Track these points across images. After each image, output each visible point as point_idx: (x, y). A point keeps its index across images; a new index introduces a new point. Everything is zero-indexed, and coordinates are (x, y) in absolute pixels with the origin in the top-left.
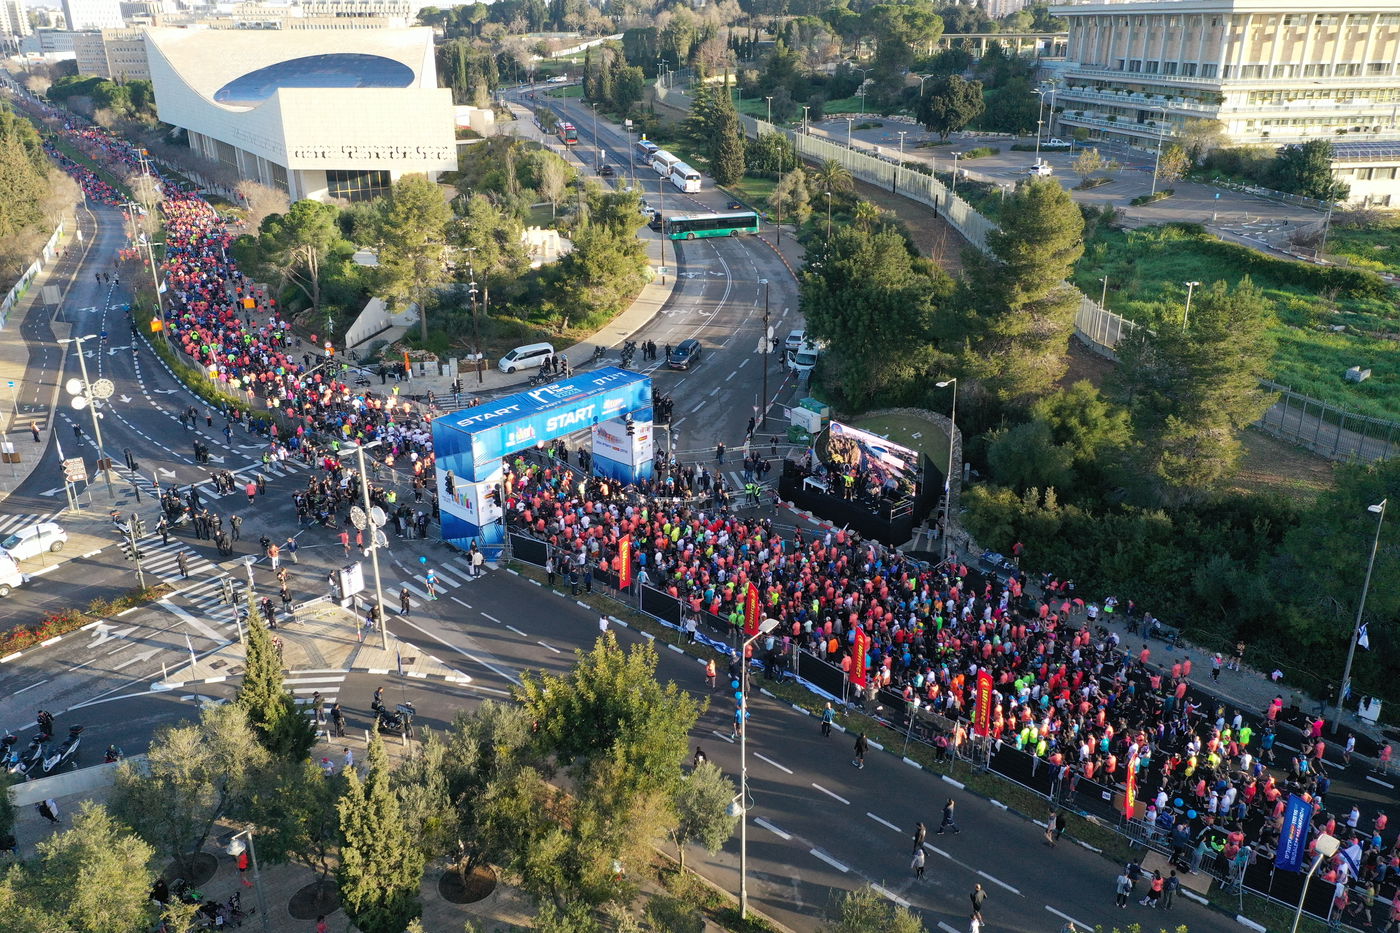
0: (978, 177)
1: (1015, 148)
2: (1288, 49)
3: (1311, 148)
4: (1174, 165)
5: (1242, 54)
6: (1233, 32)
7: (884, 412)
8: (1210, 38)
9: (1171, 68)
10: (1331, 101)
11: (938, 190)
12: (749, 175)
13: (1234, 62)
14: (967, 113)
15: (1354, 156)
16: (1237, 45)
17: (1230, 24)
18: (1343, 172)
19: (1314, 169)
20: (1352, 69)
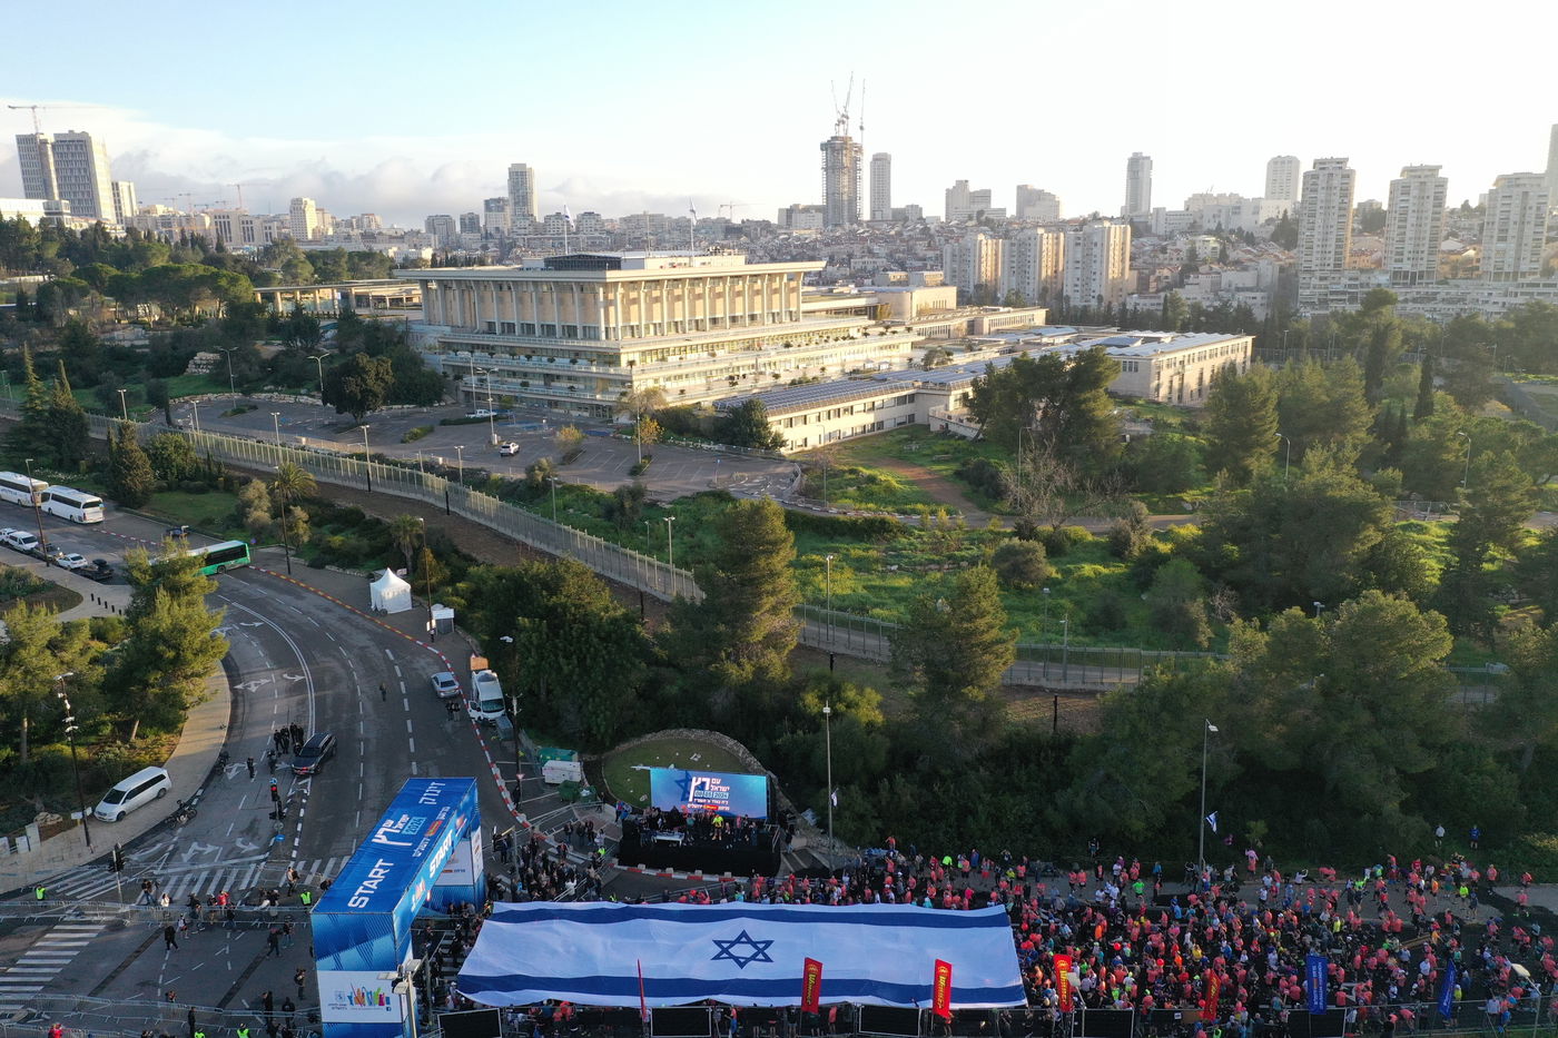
0: (458, 464)
1: (444, 423)
2: (649, 311)
3: (751, 407)
4: (649, 431)
5: (616, 318)
6: (606, 297)
7: (635, 742)
8: (586, 303)
9: (550, 330)
13: (612, 325)
14: (381, 389)
16: (612, 309)
17: (601, 290)
18: (776, 423)
19: (757, 423)
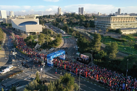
0: (90, 32)
1: (93, 29)
2: (116, 20)
3: (119, 29)
4: (107, 31)
7: (85, 53)
8: (109, 19)
9: (106, 22)
10: (120, 25)
11: (87, 33)
12: (69, 32)
13: (111, 22)
14: (89, 26)
15: (123, 30)
16: (112, 20)
17: (111, 18)
18: (122, 31)
19: (119, 31)
20: (122, 22)
